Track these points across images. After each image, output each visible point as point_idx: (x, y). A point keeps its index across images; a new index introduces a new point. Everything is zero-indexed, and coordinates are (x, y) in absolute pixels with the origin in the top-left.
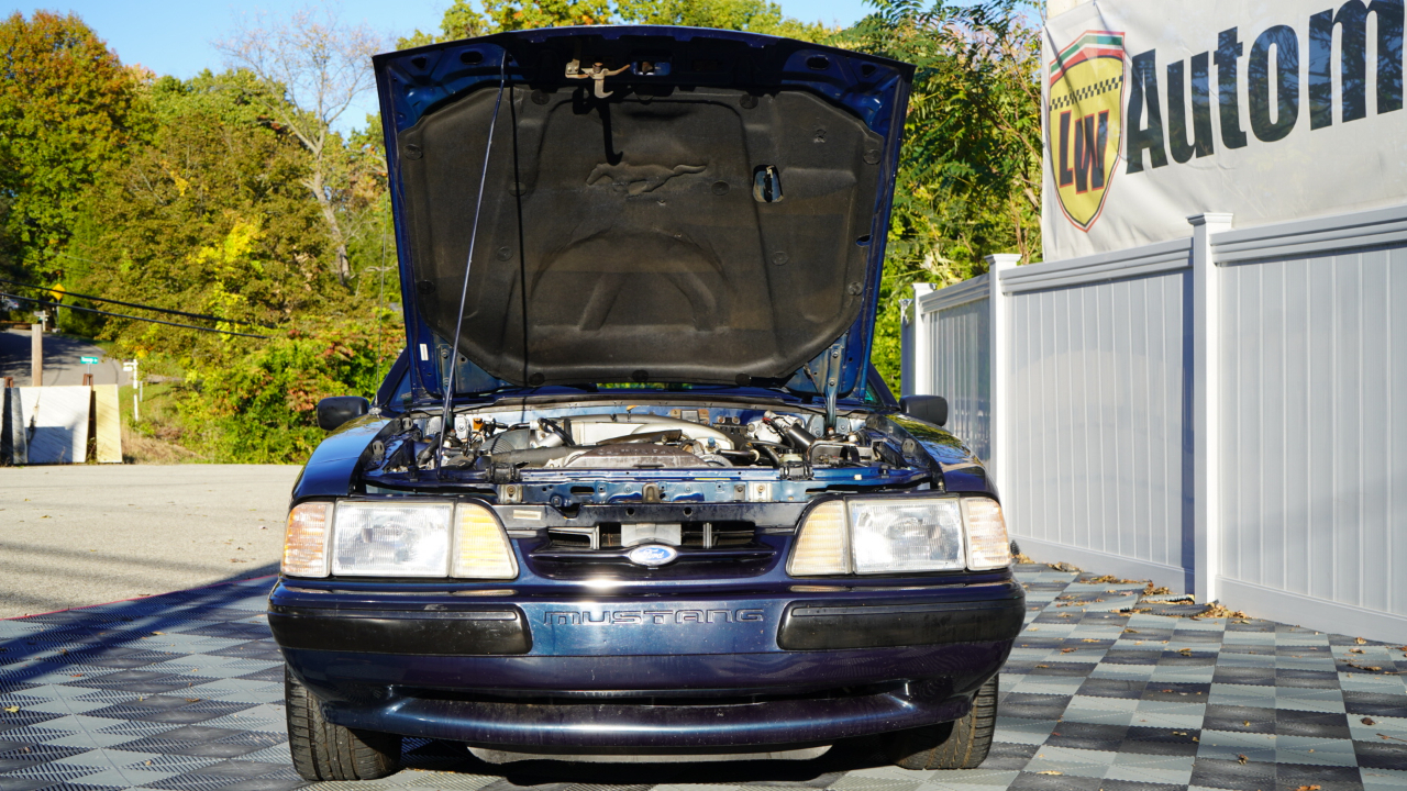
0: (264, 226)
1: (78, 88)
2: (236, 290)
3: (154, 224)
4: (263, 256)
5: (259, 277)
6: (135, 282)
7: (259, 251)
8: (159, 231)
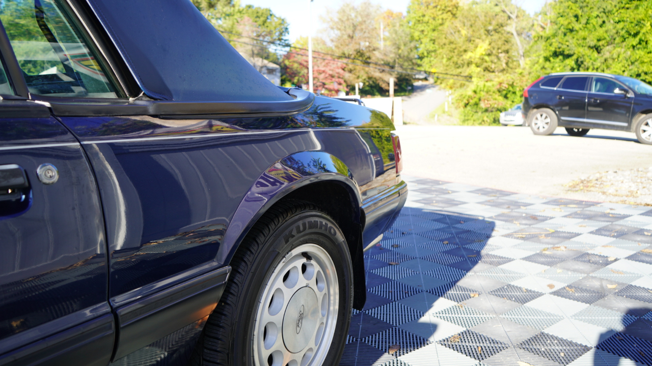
0: (490, 44)
1: (441, 5)
2: (478, 66)
3: (453, 46)
4: (489, 55)
5: (486, 62)
6: (447, 66)
7: (487, 53)
8: (455, 49)
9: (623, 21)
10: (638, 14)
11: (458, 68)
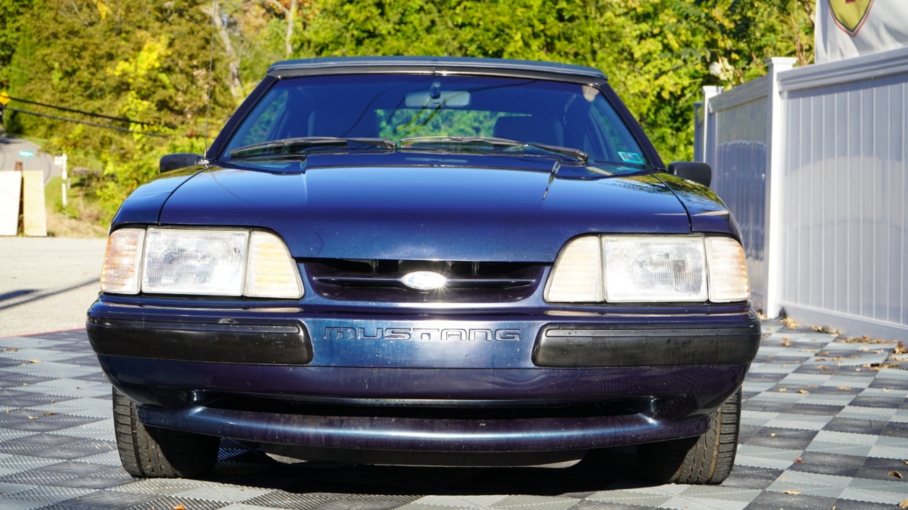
0: (171, 45)
2: (144, 98)
3: (78, 42)
4: (168, 70)
5: (164, 87)
6: (64, 91)
7: (166, 65)
8: (84, 48)
9: (470, 24)
10: (498, 14)
11: (91, 97)
